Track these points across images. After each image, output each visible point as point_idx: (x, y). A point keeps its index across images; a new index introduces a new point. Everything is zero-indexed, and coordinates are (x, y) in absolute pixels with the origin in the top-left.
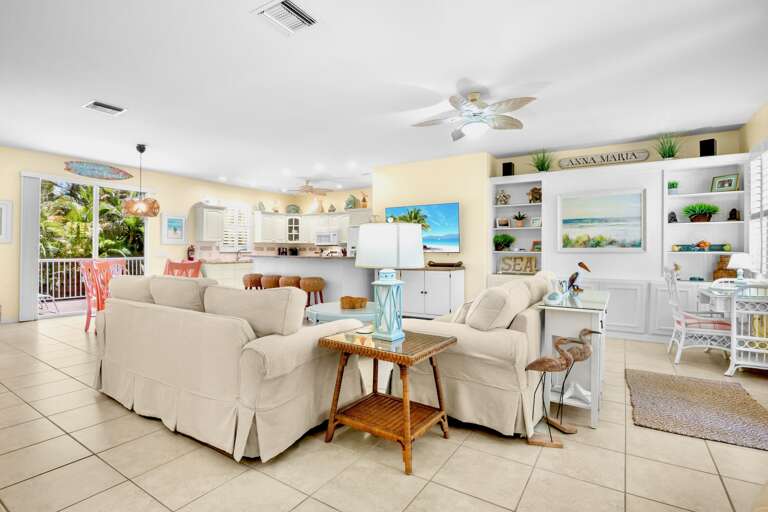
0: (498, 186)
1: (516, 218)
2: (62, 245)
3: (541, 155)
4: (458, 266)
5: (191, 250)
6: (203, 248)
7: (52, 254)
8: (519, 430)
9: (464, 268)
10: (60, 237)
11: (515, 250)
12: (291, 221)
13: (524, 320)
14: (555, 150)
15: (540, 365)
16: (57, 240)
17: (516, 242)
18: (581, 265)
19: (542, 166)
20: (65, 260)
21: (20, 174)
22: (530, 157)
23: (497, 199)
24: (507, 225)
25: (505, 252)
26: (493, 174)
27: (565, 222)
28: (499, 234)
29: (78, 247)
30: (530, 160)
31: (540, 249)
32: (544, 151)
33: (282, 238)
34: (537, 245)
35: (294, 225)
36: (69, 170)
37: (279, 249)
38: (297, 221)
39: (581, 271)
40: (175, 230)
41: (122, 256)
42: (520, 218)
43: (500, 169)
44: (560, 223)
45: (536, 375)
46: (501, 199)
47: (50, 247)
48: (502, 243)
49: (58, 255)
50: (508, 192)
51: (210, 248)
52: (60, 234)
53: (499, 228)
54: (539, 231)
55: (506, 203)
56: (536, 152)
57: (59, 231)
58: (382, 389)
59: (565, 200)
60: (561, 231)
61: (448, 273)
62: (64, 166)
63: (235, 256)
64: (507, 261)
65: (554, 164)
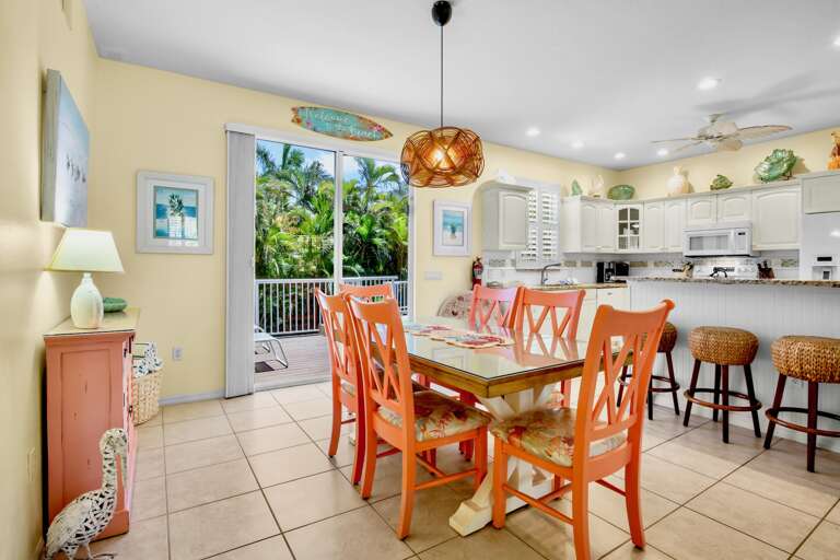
2: (295, 261)
5: (477, 266)
6: (494, 263)
7: (285, 272)
10: (292, 251)
12: (623, 214)
16: (290, 255)
20: (296, 281)
21: (225, 127)
29: (310, 264)
33: (608, 245)
35: (628, 221)
36: (299, 121)
37: (600, 265)
38: (635, 213)
40: (453, 230)
41: (356, 276)
47: (284, 264)
49: (292, 274)
51: (501, 263)
52: (293, 248)
57: (291, 244)
62: (292, 115)
63: (539, 276)
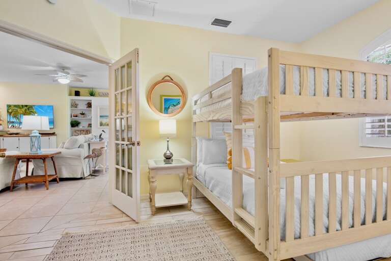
0: (72, 100)
1: (81, 114)
3: (91, 89)
4: (53, 134)
8: (82, 176)
9: (56, 135)
11: (80, 127)
13: (83, 145)
14: (97, 88)
15: (88, 157)
17: (81, 124)
18: (103, 131)
19: (92, 94)
22: (87, 90)
23: (72, 105)
24: (77, 116)
25: (76, 128)
26: (70, 95)
27: (101, 116)
28: (74, 120)
30: (87, 91)
31: (91, 127)
32: (92, 88)
34: (90, 125)
39: (103, 133)
42: (83, 114)
43: (74, 93)
44: (99, 117)
45: (87, 160)
46: (74, 105)
48: (74, 124)
50: (77, 102)
53: (73, 118)
54: (90, 120)
55: (76, 107)
56: (90, 88)
58: (30, 174)
59: (100, 109)
60: (99, 120)
61: (48, 137)
64: (77, 132)
65: (96, 94)
